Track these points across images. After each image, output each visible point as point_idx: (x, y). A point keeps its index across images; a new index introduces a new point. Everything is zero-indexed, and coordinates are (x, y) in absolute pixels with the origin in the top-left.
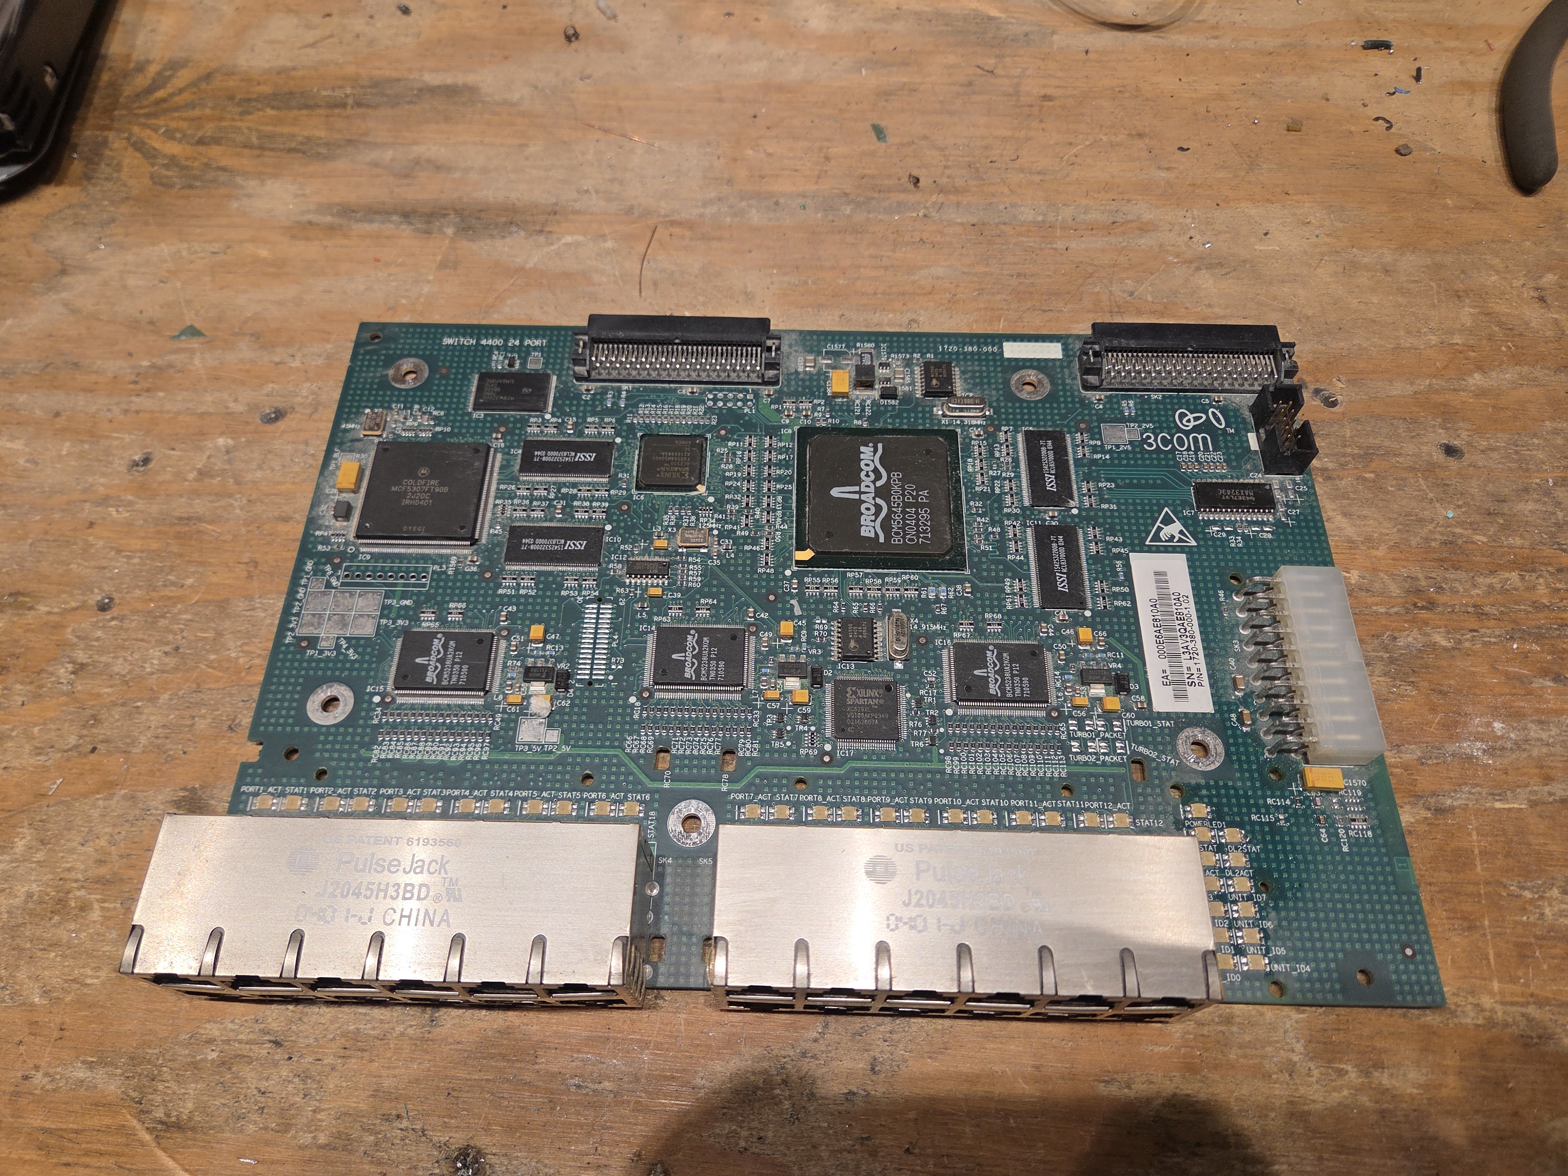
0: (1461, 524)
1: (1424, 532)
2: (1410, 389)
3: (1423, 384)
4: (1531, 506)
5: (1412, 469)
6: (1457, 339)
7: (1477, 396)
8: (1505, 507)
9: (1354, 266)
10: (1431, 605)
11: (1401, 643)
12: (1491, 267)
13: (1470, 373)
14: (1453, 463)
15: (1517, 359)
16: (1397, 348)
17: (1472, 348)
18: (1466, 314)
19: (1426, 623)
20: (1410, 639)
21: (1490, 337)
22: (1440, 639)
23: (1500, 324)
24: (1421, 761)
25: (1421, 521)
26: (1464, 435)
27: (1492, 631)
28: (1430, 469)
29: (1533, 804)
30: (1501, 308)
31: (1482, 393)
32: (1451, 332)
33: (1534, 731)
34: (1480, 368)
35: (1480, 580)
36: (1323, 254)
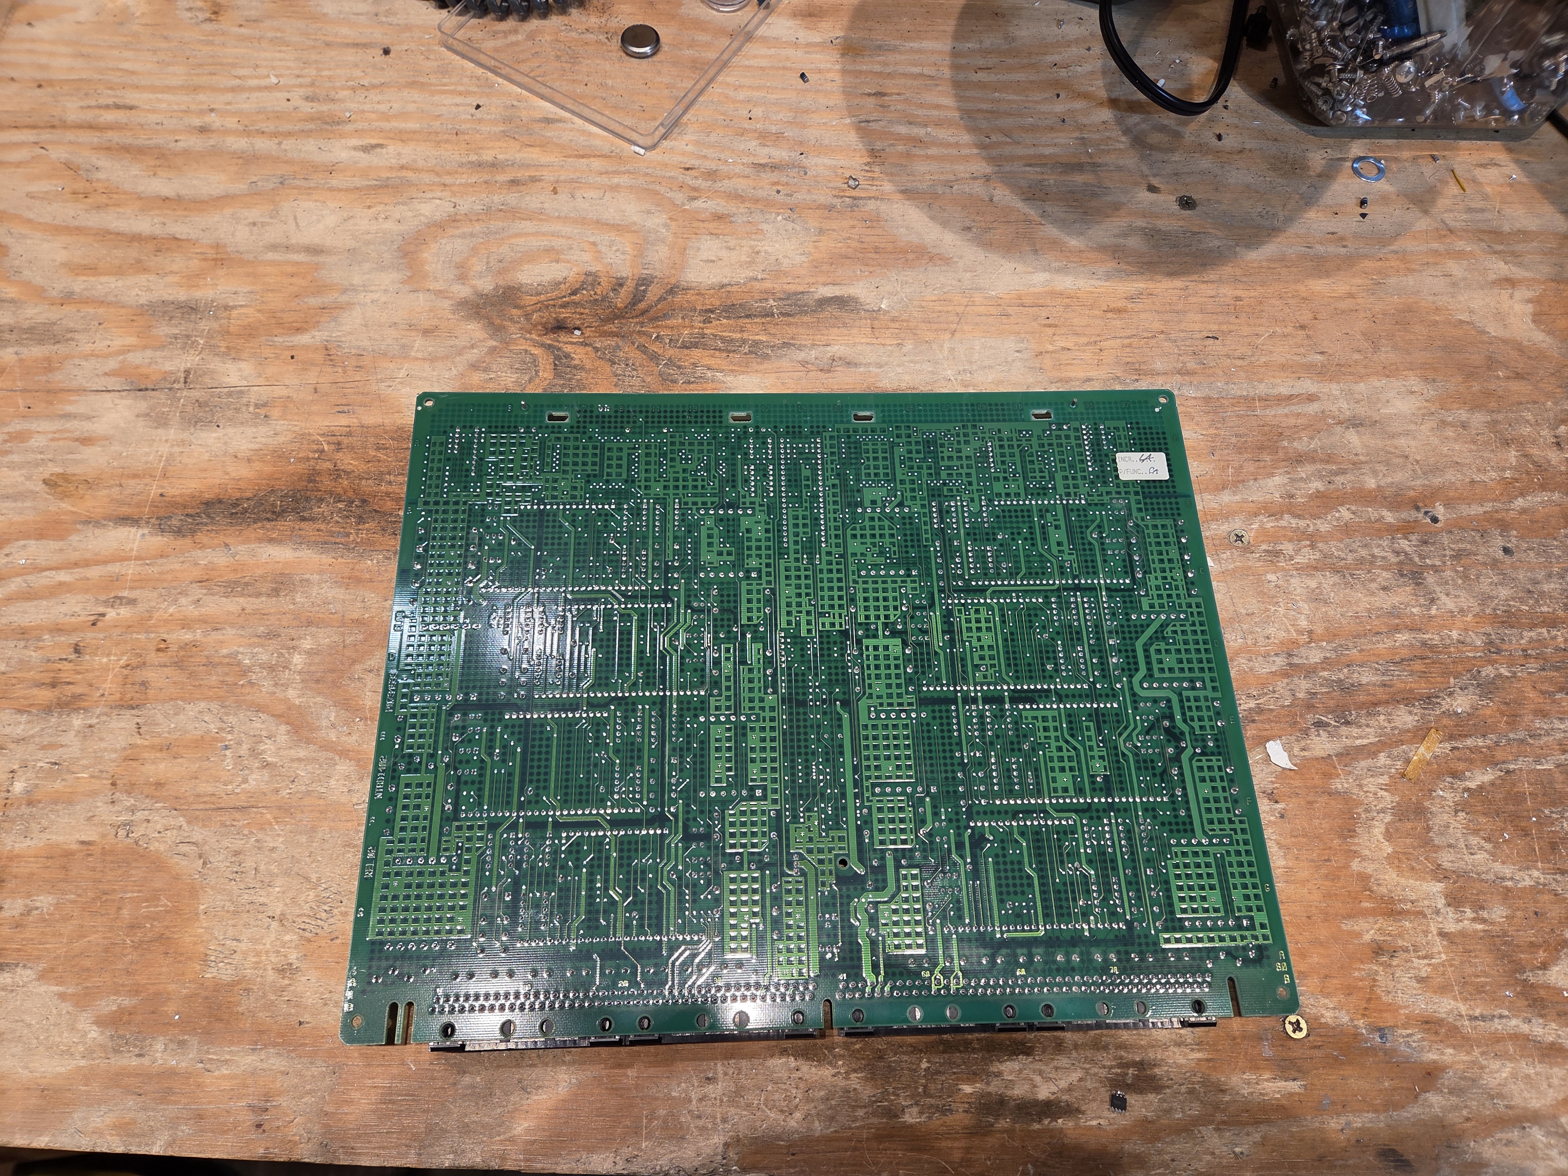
0: (1513, 599)
1: (1493, 605)
2: (1481, 510)
3: (1488, 507)
4: (1552, 586)
5: (1485, 564)
6: (1508, 474)
7: (1520, 513)
8: (1538, 587)
9: (1443, 423)
10: (1499, 651)
11: (1484, 674)
12: (1527, 421)
13: (1516, 497)
14: (1507, 559)
15: (1543, 487)
16: (1473, 482)
17: (1517, 480)
18: (1512, 456)
19: (1496, 662)
20: (1489, 671)
21: (1528, 473)
22: (1504, 671)
23: (1534, 463)
24: (1497, 744)
25: (1491, 598)
26: (1513, 540)
27: (1533, 666)
28: (1495, 564)
29: (1558, 766)
30: (1535, 451)
31: (1524, 511)
32: (1504, 469)
33: (1557, 724)
34: (1522, 495)
35: (1525, 633)
36: (1424, 415)
